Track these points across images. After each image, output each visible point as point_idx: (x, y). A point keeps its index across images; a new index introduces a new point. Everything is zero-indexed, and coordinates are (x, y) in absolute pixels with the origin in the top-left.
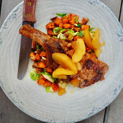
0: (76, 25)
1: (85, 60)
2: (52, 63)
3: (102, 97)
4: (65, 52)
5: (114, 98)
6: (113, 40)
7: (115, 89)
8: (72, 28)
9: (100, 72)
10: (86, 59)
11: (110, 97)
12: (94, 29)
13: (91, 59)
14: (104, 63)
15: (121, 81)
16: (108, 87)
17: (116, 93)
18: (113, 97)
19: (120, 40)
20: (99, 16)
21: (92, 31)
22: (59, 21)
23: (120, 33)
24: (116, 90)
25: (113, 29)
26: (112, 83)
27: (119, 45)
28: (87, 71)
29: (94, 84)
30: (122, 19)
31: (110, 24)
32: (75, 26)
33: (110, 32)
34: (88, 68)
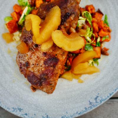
0: (99, 40)
1: (56, 55)
2: (44, 10)
3: (8, 92)
4: (63, 24)
5: (8, 110)
6: (89, 93)
7: (21, 108)
8: (95, 34)
9: (42, 80)
10: (58, 55)
11: (9, 104)
12: (98, 65)
13: (59, 63)
14: (56, 84)
15: (35, 115)
16: (23, 98)
17: (15, 110)
18: (10, 108)
19: (91, 101)
20: (115, 67)
21: (94, 64)
22: (98, 18)
23: (101, 99)
24: (20, 110)
25: (103, 88)
26: (29, 103)
27: (83, 102)
28: (42, 62)
29: (25, 77)
30: (116, 102)
31: (109, 83)
32: (97, 38)
33: (98, 86)
34: (45, 62)
